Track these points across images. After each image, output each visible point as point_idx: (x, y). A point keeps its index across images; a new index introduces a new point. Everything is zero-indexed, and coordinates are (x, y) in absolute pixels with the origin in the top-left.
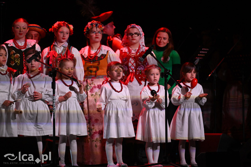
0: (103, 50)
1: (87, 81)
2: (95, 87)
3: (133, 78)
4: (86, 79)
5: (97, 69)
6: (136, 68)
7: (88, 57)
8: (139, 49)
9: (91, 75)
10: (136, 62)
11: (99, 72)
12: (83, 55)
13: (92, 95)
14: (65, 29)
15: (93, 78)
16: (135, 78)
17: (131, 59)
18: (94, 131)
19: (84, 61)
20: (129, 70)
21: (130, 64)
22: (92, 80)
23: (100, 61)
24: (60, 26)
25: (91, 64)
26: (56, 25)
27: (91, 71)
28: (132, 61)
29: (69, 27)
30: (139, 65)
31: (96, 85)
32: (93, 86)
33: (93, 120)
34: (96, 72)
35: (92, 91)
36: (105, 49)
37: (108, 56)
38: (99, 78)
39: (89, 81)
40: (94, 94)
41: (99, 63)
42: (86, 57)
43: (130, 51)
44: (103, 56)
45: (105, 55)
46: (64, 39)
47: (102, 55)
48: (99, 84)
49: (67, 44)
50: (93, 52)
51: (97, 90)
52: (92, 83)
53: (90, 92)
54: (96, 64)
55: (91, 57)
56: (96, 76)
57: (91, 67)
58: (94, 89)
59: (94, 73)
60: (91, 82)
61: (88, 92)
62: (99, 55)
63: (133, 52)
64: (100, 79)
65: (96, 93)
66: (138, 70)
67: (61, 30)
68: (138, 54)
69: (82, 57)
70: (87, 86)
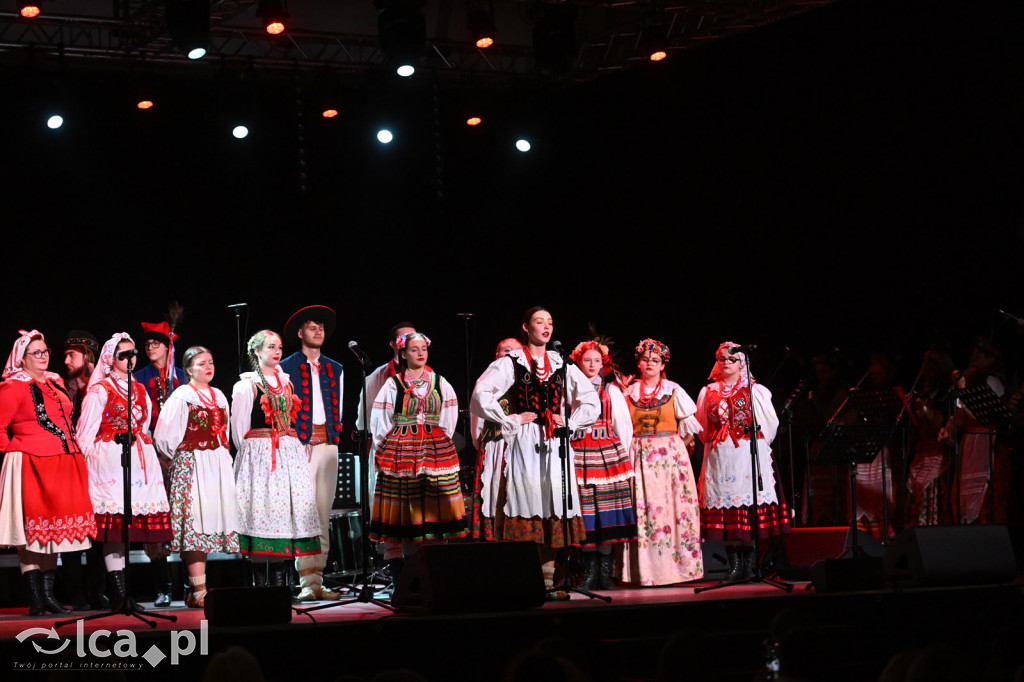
0: (666, 388)
1: (640, 443)
2: (654, 452)
3: (726, 436)
4: (638, 439)
5: (657, 420)
6: (731, 416)
7: (640, 401)
8: (738, 384)
9: (647, 431)
10: (730, 407)
11: (660, 426)
12: (632, 396)
13: (650, 466)
14: (594, 355)
15: (649, 436)
16: (729, 437)
17: (722, 402)
18: (656, 528)
19: (633, 408)
20: (719, 422)
21: (721, 411)
22: (649, 441)
23: (662, 407)
24: (584, 350)
25: (647, 412)
26: (578, 348)
27: (646, 425)
28: (724, 404)
29: (600, 351)
30: (736, 412)
31: (657, 449)
32: (651, 450)
33: (654, 508)
34: (654, 426)
35: (649, 458)
36: (669, 387)
37: (675, 399)
38: (661, 436)
39: (644, 441)
40: (654, 464)
41: (659, 411)
42: (636, 400)
43: (722, 389)
44: (667, 398)
45: (670, 396)
46: (592, 371)
47: (665, 396)
48: (661, 446)
49: (600, 379)
50: (649, 390)
51: (658, 457)
52: (650, 446)
53: (647, 460)
54: (654, 412)
55: (646, 400)
56: (655, 434)
57: (646, 417)
58: (654, 456)
59: (652, 428)
60: (648, 444)
61: (644, 461)
62: (659, 397)
63: (727, 389)
64: (664, 438)
65: (657, 463)
66: (736, 420)
67: (586, 355)
68: (736, 392)
69: (630, 400)
70: (640, 452)
